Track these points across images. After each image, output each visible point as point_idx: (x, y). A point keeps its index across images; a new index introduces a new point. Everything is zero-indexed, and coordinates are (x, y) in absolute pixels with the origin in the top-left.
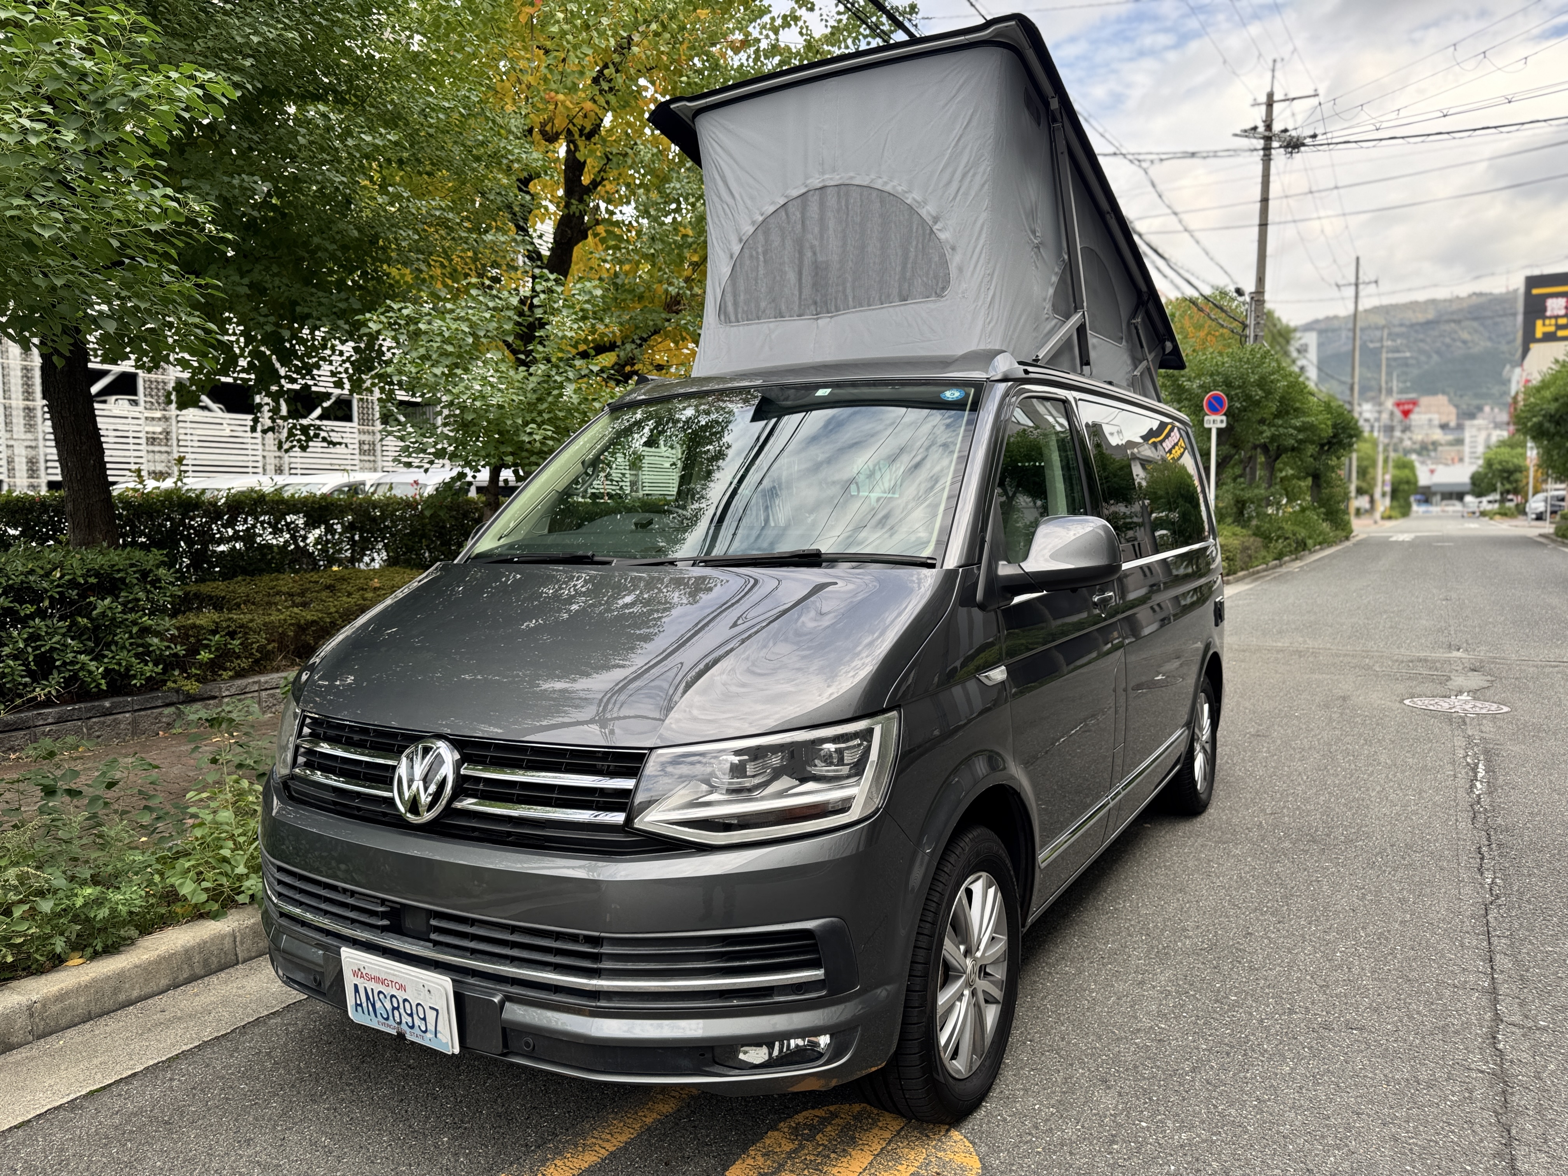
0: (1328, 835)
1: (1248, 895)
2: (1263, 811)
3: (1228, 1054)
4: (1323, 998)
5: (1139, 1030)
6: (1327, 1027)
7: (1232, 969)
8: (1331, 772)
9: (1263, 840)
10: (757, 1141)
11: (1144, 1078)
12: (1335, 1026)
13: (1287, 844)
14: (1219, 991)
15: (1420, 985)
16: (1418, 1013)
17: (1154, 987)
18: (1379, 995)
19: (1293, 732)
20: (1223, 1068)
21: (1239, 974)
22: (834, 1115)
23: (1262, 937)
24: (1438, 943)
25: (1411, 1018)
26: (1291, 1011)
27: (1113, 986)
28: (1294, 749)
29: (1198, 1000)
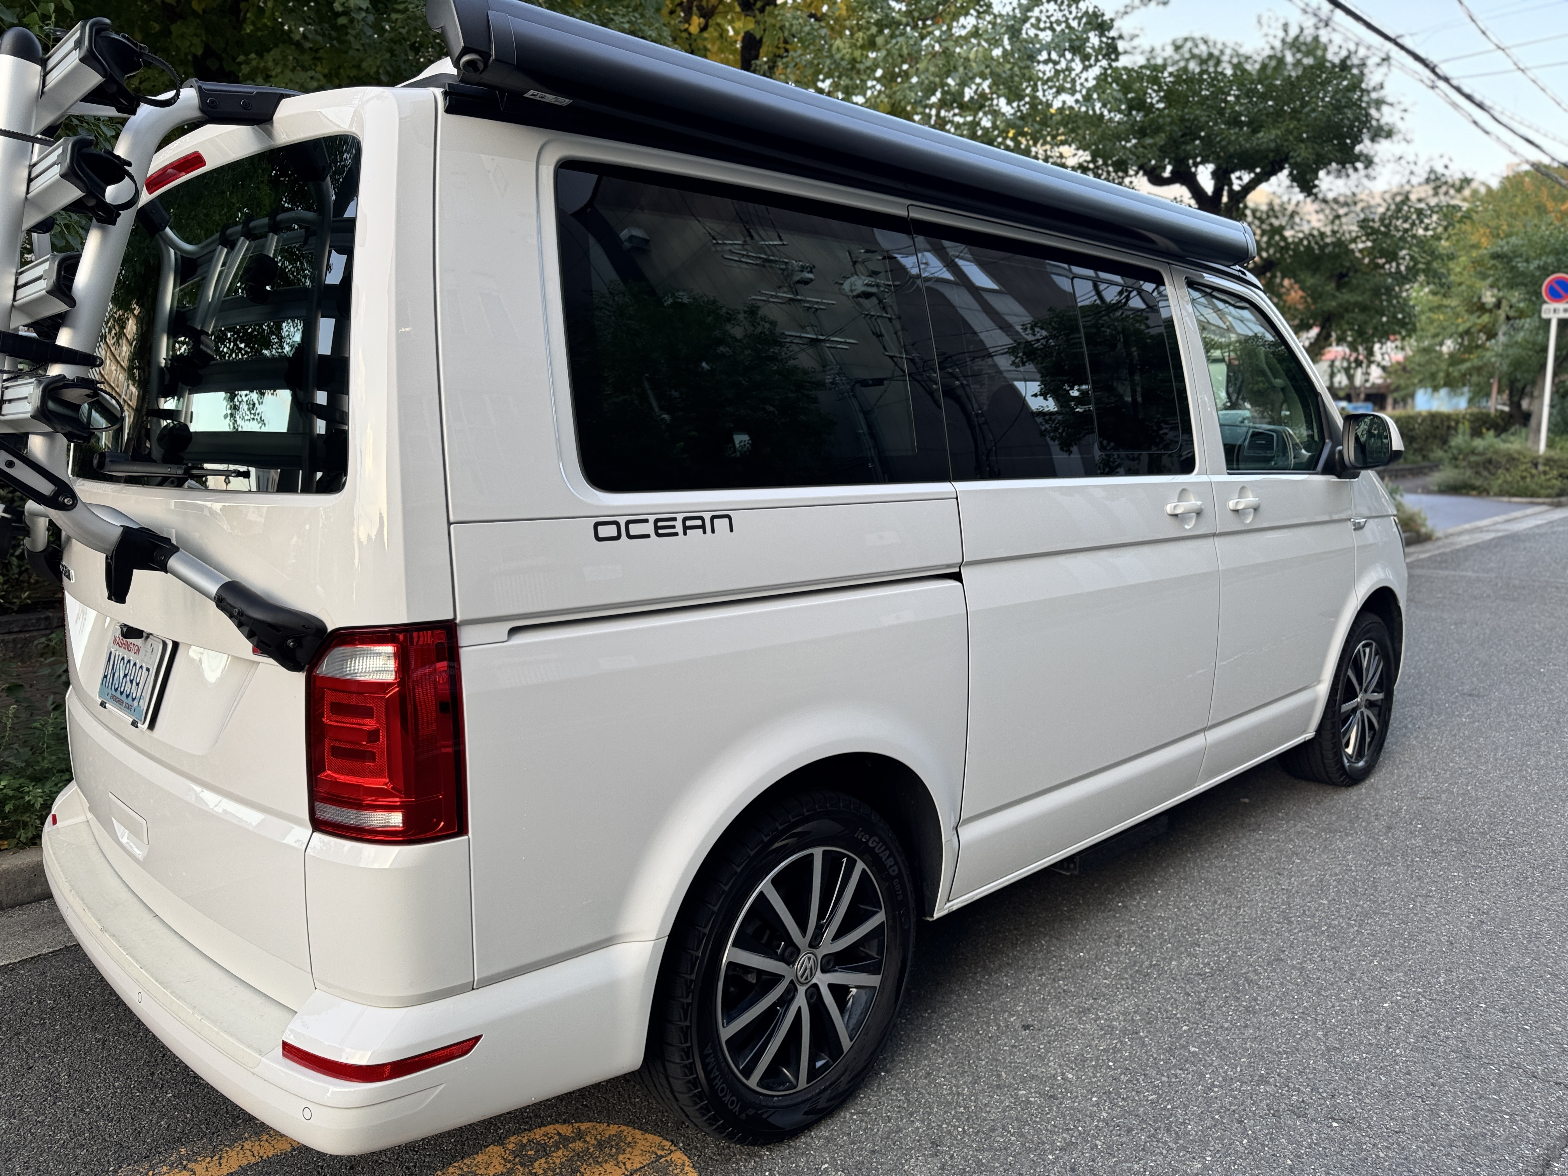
0: (1484, 834)
1: (1314, 905)
2: (1413, 793)
3: (1130, 1130)
4: (1322, 1064)
5: (1033, 1077)
6: (1298, 1112)
7: (1219, 1007)
8: (1542, 749)
9: (1386, 834)
10: (469, 1155)
11: (991, 1148)
12: (1311, 1112)
13: (1418, 842)
14: (1181, 1036)
15: (1480, 1066)
16: (1450, 1110)
17: (1098, 1018)
18: (1409, 1073)
19: (1521, 694)
20: (1110, 1151)
21: (1225, 1015)
22: (580, 1136)
23: (1293, 967)
24: (1549, 1006)
25: (1434, 1114)
26: (1263, 1080)
27: (1045, 1010)
28: (1509, 715)
29: (1144, 1045)
